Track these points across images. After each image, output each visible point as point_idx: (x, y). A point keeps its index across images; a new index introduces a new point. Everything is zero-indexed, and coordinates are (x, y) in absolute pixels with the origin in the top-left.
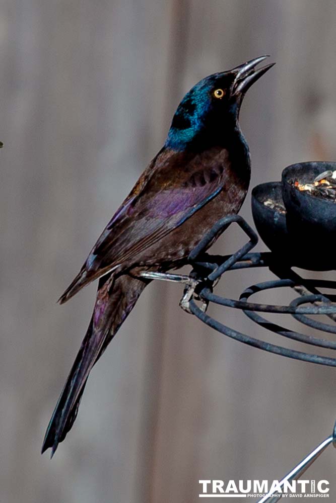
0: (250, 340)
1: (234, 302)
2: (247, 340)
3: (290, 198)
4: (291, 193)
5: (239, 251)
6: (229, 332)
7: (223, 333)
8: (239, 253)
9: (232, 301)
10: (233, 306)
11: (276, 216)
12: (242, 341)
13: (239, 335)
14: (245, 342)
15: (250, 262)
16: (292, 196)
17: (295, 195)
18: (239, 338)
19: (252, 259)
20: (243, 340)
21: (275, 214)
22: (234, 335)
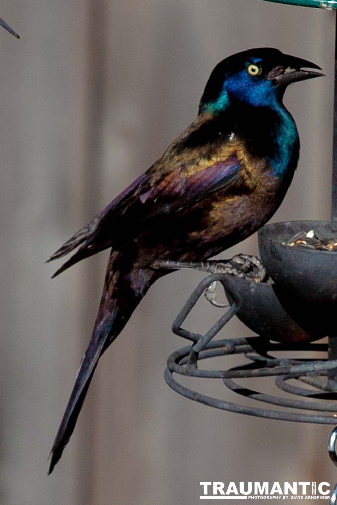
0: (245, 408)
1: (223, 372)
2: (242, 409)
3: (270, 255)
4: (270, 248)
5: (223, 317)
6: (221, 405)
7: (215, 407)
8: (224, 319)
9: (221, 371)
10: (222, 376)
11: (252, 287)
12: (236, 412)
13: (232, 406)
14: (240, 412)
15: (225, 349)
16: (272, 252)
17: (276, 250)
18: (233, 409)
19: (226, 346)
20: (237, 410)
21: (251, 285)
22: (226, 406)
